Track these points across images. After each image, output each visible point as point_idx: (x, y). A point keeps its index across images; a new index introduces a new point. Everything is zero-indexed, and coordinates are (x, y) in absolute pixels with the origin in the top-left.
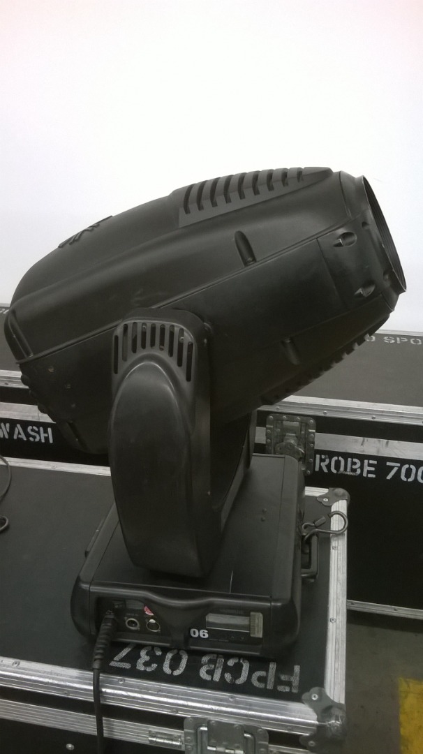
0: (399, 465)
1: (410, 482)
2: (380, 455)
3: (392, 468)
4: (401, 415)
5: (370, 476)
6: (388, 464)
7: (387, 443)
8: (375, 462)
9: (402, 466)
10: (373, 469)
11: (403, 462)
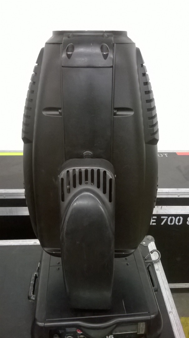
0: (167, 217)
1: (172, 225)
2: (158, 214)
3: (164, 219)
4: (168, 193)
5: (153, 224)
6: (162, 217)
7: (161, 207)
8: (156, 217)
9: (168, 218)
10: (155, 221)
11: (169, 216)
